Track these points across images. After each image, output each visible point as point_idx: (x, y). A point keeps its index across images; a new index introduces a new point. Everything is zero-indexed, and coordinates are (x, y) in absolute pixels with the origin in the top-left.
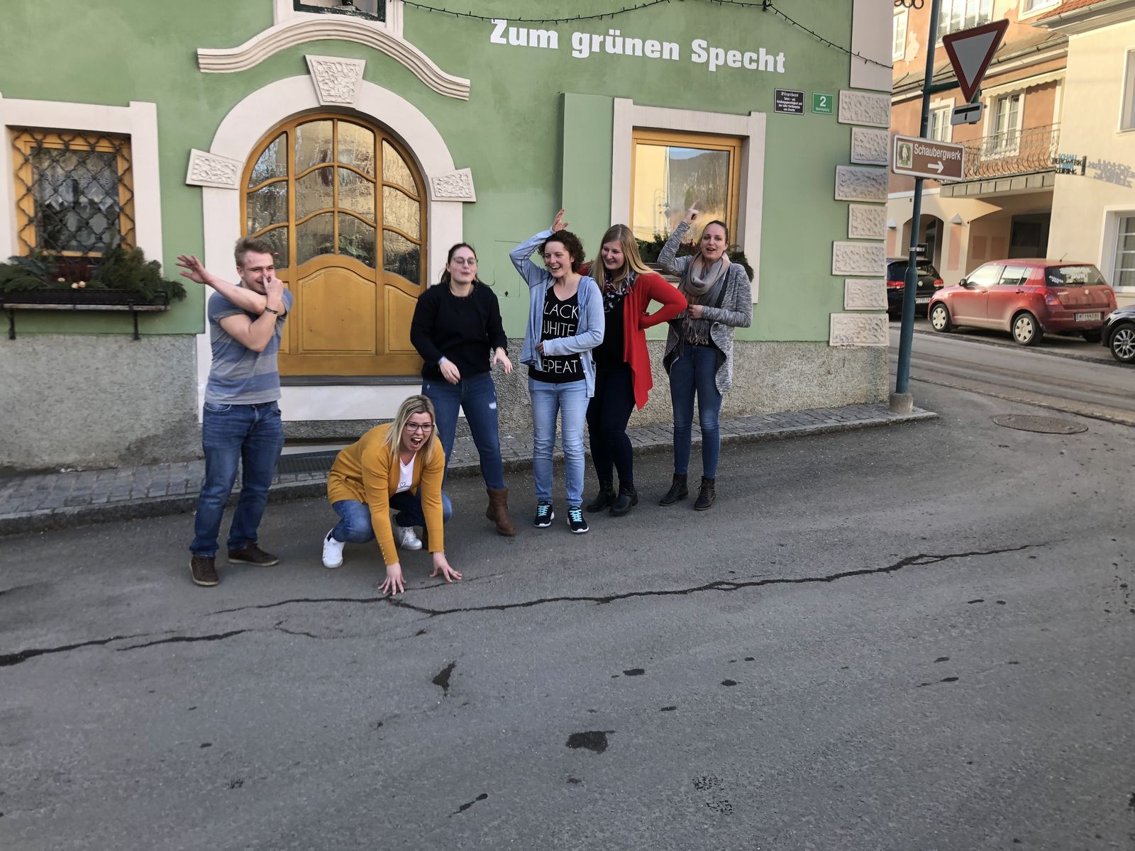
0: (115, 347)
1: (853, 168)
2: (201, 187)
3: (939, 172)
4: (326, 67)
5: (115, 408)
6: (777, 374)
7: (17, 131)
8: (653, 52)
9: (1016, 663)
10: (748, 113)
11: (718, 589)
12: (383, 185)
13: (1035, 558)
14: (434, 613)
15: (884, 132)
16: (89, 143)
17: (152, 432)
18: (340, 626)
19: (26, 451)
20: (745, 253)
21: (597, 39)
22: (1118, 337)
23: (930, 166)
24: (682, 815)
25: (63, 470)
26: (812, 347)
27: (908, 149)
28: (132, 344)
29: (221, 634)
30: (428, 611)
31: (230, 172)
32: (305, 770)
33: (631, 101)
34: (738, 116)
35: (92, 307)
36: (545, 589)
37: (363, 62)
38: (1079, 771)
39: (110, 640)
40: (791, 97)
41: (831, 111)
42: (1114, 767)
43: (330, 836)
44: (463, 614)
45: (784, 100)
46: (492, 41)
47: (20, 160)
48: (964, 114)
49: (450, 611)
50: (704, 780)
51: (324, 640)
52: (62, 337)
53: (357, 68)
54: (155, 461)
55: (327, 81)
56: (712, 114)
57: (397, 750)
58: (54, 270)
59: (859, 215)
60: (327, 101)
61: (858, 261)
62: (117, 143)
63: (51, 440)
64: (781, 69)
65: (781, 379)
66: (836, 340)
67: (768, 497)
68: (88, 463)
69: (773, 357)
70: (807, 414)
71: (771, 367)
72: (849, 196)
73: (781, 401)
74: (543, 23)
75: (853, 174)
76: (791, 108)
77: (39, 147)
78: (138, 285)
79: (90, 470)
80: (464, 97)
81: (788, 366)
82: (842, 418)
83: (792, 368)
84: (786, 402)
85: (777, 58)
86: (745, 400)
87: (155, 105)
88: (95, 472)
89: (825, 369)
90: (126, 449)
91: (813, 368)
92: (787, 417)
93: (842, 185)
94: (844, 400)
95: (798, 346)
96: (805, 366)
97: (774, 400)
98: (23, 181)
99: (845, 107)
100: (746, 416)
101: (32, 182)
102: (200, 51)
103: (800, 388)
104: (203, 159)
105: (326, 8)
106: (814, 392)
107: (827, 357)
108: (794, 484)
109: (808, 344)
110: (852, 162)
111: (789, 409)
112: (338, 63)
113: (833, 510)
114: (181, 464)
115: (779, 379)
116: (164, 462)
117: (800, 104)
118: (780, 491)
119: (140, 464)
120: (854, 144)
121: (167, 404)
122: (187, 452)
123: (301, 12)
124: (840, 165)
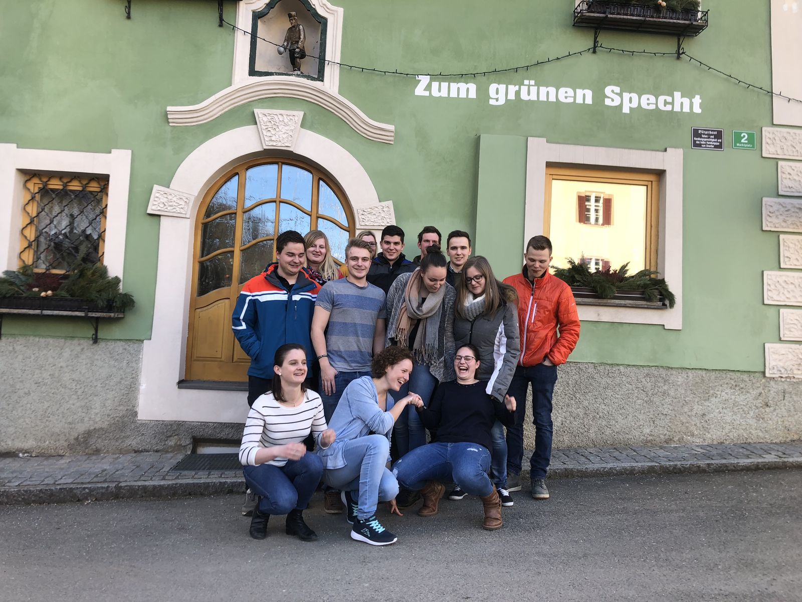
0: (78, 349)
1: (781, 200)
2: (159, 216)
4: (269, 118)
5: (71, 402)
6: (707, 403)
7: (28, 175)
8: (566, 97)
10: (664, 148)
12: (318, 217)
16: (82, 184)
17: (97, 426)
20: (666, 280)
21: (513, 89)
25: (21, 455)
26: (745, 377)
28: (92, 347)
31: (183, 203)
33: (545, 139)
34: (654, 153)
35: (56, 313)
37: (302, 113)
40: (707, 134)
41: (753, 147)
45: (701, 137)
46: (416, 94)
47: (28, 197)
52: (37, 339)
53: (296, 118)
54: (97, 451)
55: (269, 129)
56: (626, 150)
58: (31, 282)
59: (791, 245)
60: (269, 145)
61: (793, 291)
62: (103, 184)
63: (16, 428)
64: (697, 110)
65: (712, 409)
66: (773, 371)
67: (673, 539)
68: (42, 450)
69: (701, 385)
70: (743, 448)
71: (699, 395)
72: (778, 227)
73: (713, 432)
74: (462, 77)
75: (782, 205)
76: (710, 145)
77: (44, 188)
78: (94, 295)
79: (42, 456)
80: (390, 141)
81: (719, 396)
82: (784, 454)
83: (724, 398)
84: (719, 433)
85: (693, 100)
86: (672, 429)
87: (130, 151)
88: (44, 458)
89: (763, 401)
90: (74, 439)
91: (748, 400)
92: (719, 449)
93: (770, 216)
94: (787, 435)
95: (730, 375)
96: (738, 397)
97: (705, 430)
98: (28, 213)
99: (769, 143)
100: (672, 446)
101: (35, 214)
102: (169, 108)
103: (734, 420)
104: (162, 193)
105: (275, 73)
106: (751, 425)
107: (763, 389)
108: (711, 525)
109: (741, 374)
110: (779, 194)
111: (722, 441)
112: (280, 114)
113: (757, 565)
114: (117, 455)
115: (710, 409)
116: (105, 453)
117: (719, 141)
118: (691, 533)
119: (84, 454)
120: (782, 176)
121: (114, 400)
122: (125, 446)
123: (254, 77)
124: (765, 197)
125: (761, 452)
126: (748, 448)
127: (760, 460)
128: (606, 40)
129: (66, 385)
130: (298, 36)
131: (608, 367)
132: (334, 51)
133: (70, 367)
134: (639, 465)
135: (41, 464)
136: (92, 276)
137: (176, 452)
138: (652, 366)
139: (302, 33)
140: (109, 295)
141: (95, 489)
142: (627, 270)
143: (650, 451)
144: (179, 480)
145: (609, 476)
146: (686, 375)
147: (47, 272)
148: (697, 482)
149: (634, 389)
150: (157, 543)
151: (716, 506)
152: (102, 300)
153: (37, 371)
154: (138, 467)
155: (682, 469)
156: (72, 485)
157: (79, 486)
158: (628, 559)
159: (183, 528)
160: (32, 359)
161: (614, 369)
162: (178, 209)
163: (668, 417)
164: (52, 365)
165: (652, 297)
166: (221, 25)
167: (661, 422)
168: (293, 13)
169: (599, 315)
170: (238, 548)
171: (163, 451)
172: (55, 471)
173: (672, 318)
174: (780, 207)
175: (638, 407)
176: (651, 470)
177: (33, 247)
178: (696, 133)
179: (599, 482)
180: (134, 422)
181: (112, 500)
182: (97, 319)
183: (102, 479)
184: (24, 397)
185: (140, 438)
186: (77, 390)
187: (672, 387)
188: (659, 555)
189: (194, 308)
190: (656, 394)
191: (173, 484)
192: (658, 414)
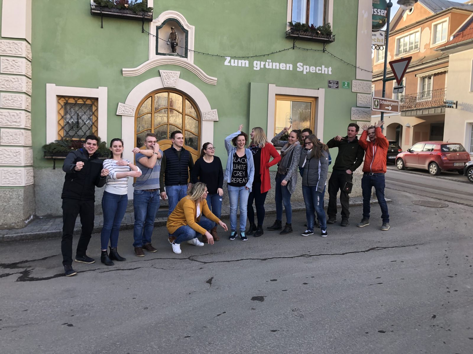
1: (358, 108)
2: (121, 116)
3: (390, 110)
4: (166, 74)
7: (59, 97)
8: (283, 67)
9: (403, 279)
10: (318, 88)
11: (304, 257)
12: (185, 115)
13: (417, 248)
14: (205, 263)
15: (369, 95)
16: (84, 101)
18: (173, 266)
19: (56, 209)
22: (470, 172)
23: (386, 108)
24: (287, 318)
27: (378, 102)
29: (133, 268)
30: (203, 262)
31: (131, 110)
32: (167, 305)
33: (275, 85)
34: (315, 90)
36: (243, 256)
37: (179, 72)
38: (417, 308)
39: (96, 270)
40: (334, 83)
41: (349, 88)
42: (429, 308)
43: (177, 321)
44: (215, 263)
45: (331, 84)
46: (225, 64)
47: (60, 107)
48: (397, 89)
49: (210, 262)
50: (295, 309)
51: (168, 271)
53: (177, 74)
55: (166, 79)
56: (304, 89)
57: (196, 300)
58: (70, 145)
60: (166, 86)
62: (93, 101)
64: (330, 73)
72: (356, 119)
74: (243, 58)
76: (334, 87)
77: (66, 103)
80: (215, 84)
85: (329, 69)
87: (107, 88)
93: (354, 115)
99: (354, 86)
101: (63, 114)
102: (123, 69)
104: (122, 106)
105: (167, 54)
110: (357, 106)
112: (171, 73)
117: (337, 85)
120: (358, 100)
123: (158, 55)
124: (353, 107)
128: (298, 44)
130: (175, 37)
132: (191, 45)
139: (177, 36)
162: (130, 113)
166: (143, 32)
174: (357, 111)
178: (330, 82)
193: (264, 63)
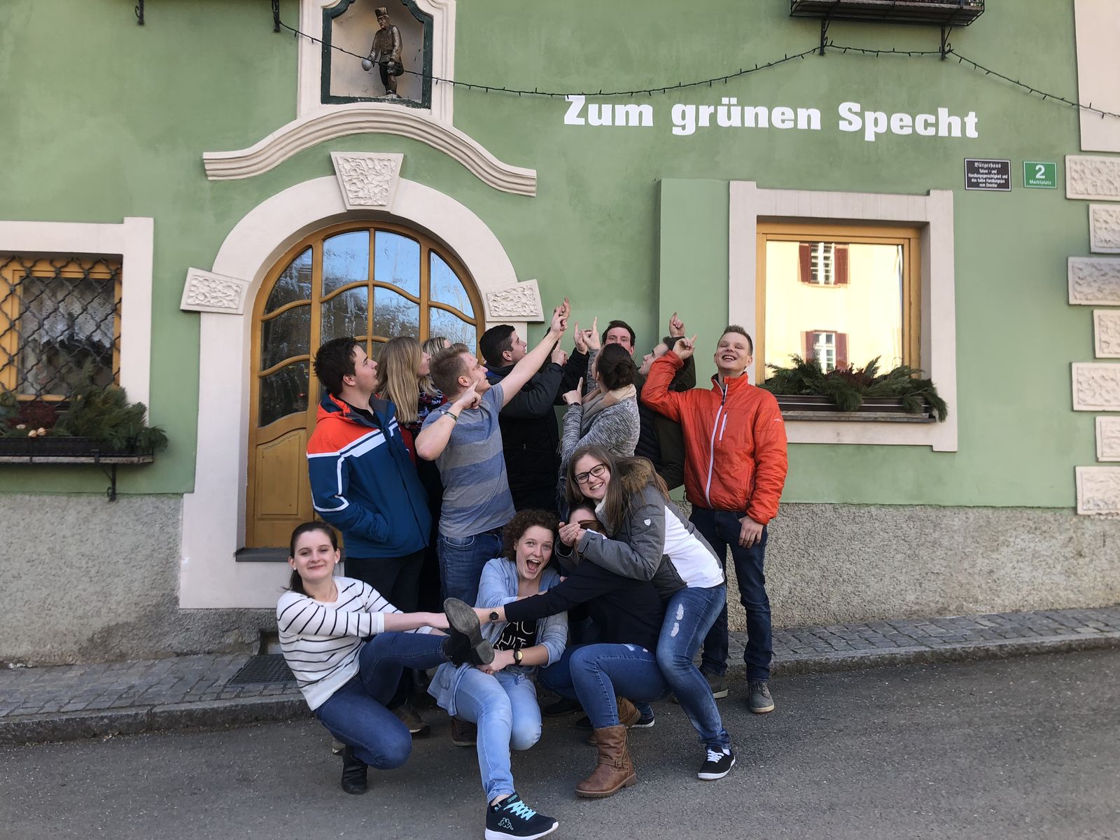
0: (88, 509)
1: (1095, 260)
2: (199, 313)
4: (353, 164)
5: (80, 587)
6: (995, 555)
7: (5, 259)
8: (783, 121)
10: (925, 191)
12: (431, 306)
16: (83, 268)
17: (121, 620)
20: (933, 381)
21: (705, 111)
25: (11, 666)
26: (1049, 515)
28: (108, 506)
31: (233, 293)
33: (754, 184)
34: (911, 198)
35: (52, 459)
37: (400, 157)
40: (987, 168)
41: (1053, 184)
45: (978, 173)
46: (565, 123)
47: (6, 291)
52: (27, 497)
53: (393, 164)
54: (122, 657)
55: (354, 181)
56: (872, 196)
58: (13, 416)
59: (1110, 325)
60: (354, 204)
61: (1114, 390)
62: (114, 268)
63: (3, 628)
64: (972, 133)
65: (1003, 563)
66: (1088, 506)
67: (958, 774)
68: (41, 657)
69: (987, 529)
70: (1048, 617)
71: (984, 544)
72: (1091, 300)
73: (1005, 595)
74: (633, 96)
75: (1096, 268)
76: (991, 183)
77: (28, 276)
78: (107, 432)
79: (42, 667)
80: (531, 192)
81: (1012, 544)
82: (1107, 625)
83: (1019, 546)
84: (1013, 597)
85: (966, 119)
86: (946, 594)
87: (151, 220)
88: (44, 670)
89: (1074, 549)
90: (88, 640)
91: (1053, 548)
92: (1015, 621)
93: (1079, 284)
94: (1110, 597)
95: (1027, 514)
96: (1040, 545)
97: (994, 594)
98: (6, 315)
99: (1076, 177)
100: (948, 618)
101: (16, 316)
102: (206, 155)
103: (1035, 578)
104: (201, 279)
105: (359, 98)
106: (1058, 584)
107: (1075, 532)
108: (1010, 749)
109: (1042, 512)
110: (1092, 251)
111: (1018, 608)
112: (369, 159)
113: (1081, 815)
114: (152, 661)
115: (999, 563)
116: (133, 659)
117: (1004, 177)
118: (983, 762)
119: (103, 661)
120: (1095, 226)
121: (144, 582)
122: (162, 646)
123: (329, 105)
124: (1072, 256)
125: (1074, 624)
126: (1056, 617)
127: (1074, 637)
128: (839, 36)
129: (71, 563)
130: (390, 42)
131: (853, 509)
132: (444, 62)
133: (76, 537)
134: (902, 651)
135: (40, 679)
136: (103, 405)
137: (236, 654)
138: (916, 505)
139: (397, 38)
140: (129, 430)
141: (117, 718)
142: (877, 368)
143: (916, 627)
144: (241, 700)
145: (860, 668)
146: (965, 516)
147: (38, 399)
148: (986, 674)
149: (892, 539)
150: (207, 806)
151: (1015, 715)
152: (119, 439)
153: (30, 544)
154: (181, 679)
155: (964, 654)
156: (84, 713)
157: (94, 715)
158: (894, 811)
159: (245, 780)
160: (21, 528)
161: (863, 512)
162: (225, 302)
163: (941, 577)
164: (50, 535)
165: (914, 407)
166: (277, 30)
167: (930, 584)
168: (383, 9)
169: (838, 434)
170: (326, 812)
171: (218, 652)
172: (61, 691)
173: (943, 436)
174: (1094, 270)
175: (896, 564)
176: (920, 657)
177: (16, 363)
178: (971, 167)
179: (846, 680)
180: (174, 612)
181: (142, 733)
182: (114, 467)
183: (130, 701)
184: (12, 582)
185: (184, 634)
186: (88, 569)
187: (946, 535)
188: (939, 804)
189: (254, 443)
190: (923, 545)
191: (232, 706)
192: (927, 574)
193: (712, 109)
